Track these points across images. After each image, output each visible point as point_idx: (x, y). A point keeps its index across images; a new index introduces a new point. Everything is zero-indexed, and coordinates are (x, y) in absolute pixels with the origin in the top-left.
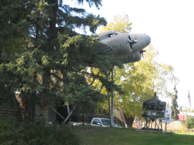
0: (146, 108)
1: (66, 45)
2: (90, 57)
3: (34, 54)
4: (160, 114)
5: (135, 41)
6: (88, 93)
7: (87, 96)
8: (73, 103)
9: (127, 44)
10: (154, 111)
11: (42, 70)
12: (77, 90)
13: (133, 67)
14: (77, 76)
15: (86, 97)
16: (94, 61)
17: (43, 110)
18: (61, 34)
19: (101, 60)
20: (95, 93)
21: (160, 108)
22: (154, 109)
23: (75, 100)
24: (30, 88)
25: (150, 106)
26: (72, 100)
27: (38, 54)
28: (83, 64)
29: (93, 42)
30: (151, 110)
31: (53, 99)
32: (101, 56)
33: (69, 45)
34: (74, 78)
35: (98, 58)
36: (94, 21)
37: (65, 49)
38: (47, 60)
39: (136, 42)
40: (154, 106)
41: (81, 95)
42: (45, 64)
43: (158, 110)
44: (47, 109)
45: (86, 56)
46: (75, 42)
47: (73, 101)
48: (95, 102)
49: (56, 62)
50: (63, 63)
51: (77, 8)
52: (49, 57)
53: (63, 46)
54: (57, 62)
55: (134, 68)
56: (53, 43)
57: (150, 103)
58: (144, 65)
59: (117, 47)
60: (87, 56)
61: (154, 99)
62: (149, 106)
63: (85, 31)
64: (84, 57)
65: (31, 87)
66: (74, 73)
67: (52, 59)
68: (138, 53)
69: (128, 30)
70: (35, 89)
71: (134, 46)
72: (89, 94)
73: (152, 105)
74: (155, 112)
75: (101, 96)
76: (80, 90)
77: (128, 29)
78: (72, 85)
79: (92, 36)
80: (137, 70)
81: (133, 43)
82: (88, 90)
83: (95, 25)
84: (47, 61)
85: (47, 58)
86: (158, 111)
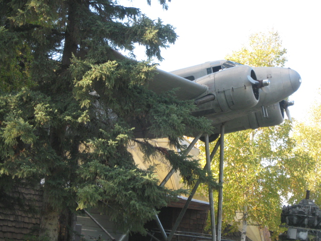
0: (287, 223)
1: (86, 81)
2: (140, 107)
3: (21, 99)
4: (315, 235)
5: (264, 81)
6: (129, 184)
7: (127, 190)
8: (95, 205)
9: (247, 87)
10: (303, 228)
11: (32, 134)
12: (106, 177)
13: (286, 139)
14: (108, 148)
15: (124, 193)
16: (149, 116)
17: (46, 219)
18: (78, 59)
19: (164, 115)
20: (143, 185)
21: (316, 223)
22: (304, 226)
23: (100, 198)
24: (6, 171)
25: (295, 219)
26: (91, 197)
27: (30, 99)
28: (123, 122)
29: (143, 76)
30: (298, 228)
31: (57, 197)
32: (162, 107)
33: (91, 82)
34: (101, 152)
35: (157, 112)
36: (148, 32)
37: (84, 90)
38: (46, 112)
39: (266, 84)
40: (304, 218)
41: (112, 188)
42: (40, 122)
43: (313, 227)
44: (54, 217)
45: (131, 105)
46: (105, 75)
47: (95, 200)
48: (144, 205)
49: (65, 117)
50: (79, 120)
51: (122, 7)
52: (50, 107)
53: (78, 84)
54: (68, 118)
55: (289, 142)
56: (66, 78)
57: (296, 212)
58: (313, 136)
59: (227, 93)
60: (133, 106)
61: (305, 203)
62: (292, 219)
63: (132, 54)
64: (126, 108)
65: (9, 169)
66: (100, 141)
67: (56, 111)
68: (276, 107)
69: (278, 65)
70: (17, 174)
71: (262, 91)
72: (132, 186)
73: (298, 217)
74: (305, 231)
75: (157, 190)
76: (112, 177)
77: (278, 61)
78: (96, 167)
79: (144, 64)
80: (295, 146)
81: (261, 85)
82: (128, 178)
83: (149, 40)
84: (46, 115)
85: (47, 108)
86: (313, 230)
